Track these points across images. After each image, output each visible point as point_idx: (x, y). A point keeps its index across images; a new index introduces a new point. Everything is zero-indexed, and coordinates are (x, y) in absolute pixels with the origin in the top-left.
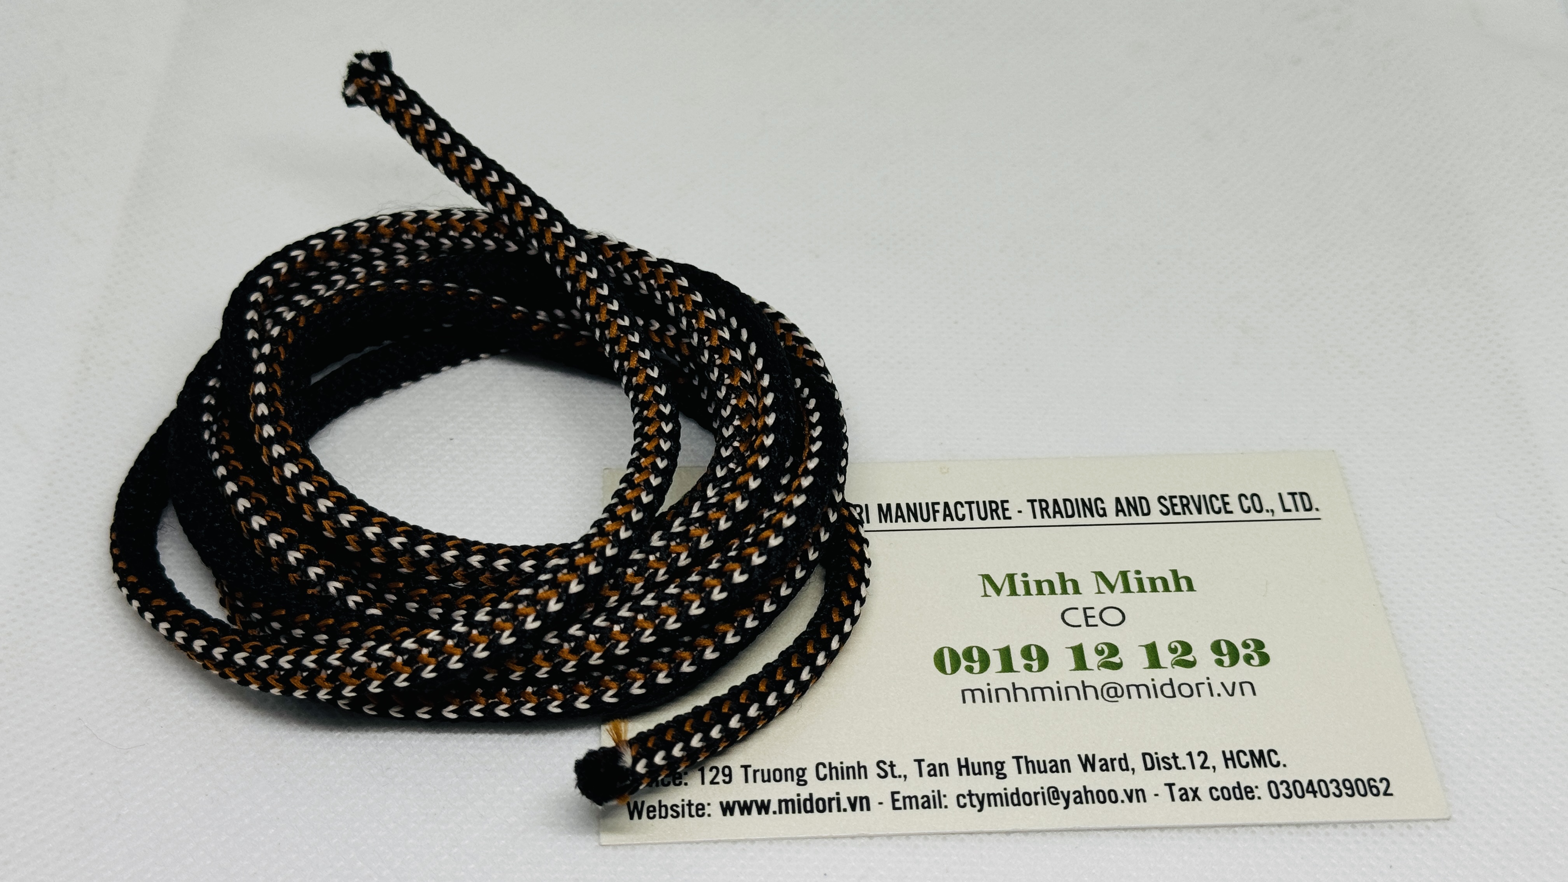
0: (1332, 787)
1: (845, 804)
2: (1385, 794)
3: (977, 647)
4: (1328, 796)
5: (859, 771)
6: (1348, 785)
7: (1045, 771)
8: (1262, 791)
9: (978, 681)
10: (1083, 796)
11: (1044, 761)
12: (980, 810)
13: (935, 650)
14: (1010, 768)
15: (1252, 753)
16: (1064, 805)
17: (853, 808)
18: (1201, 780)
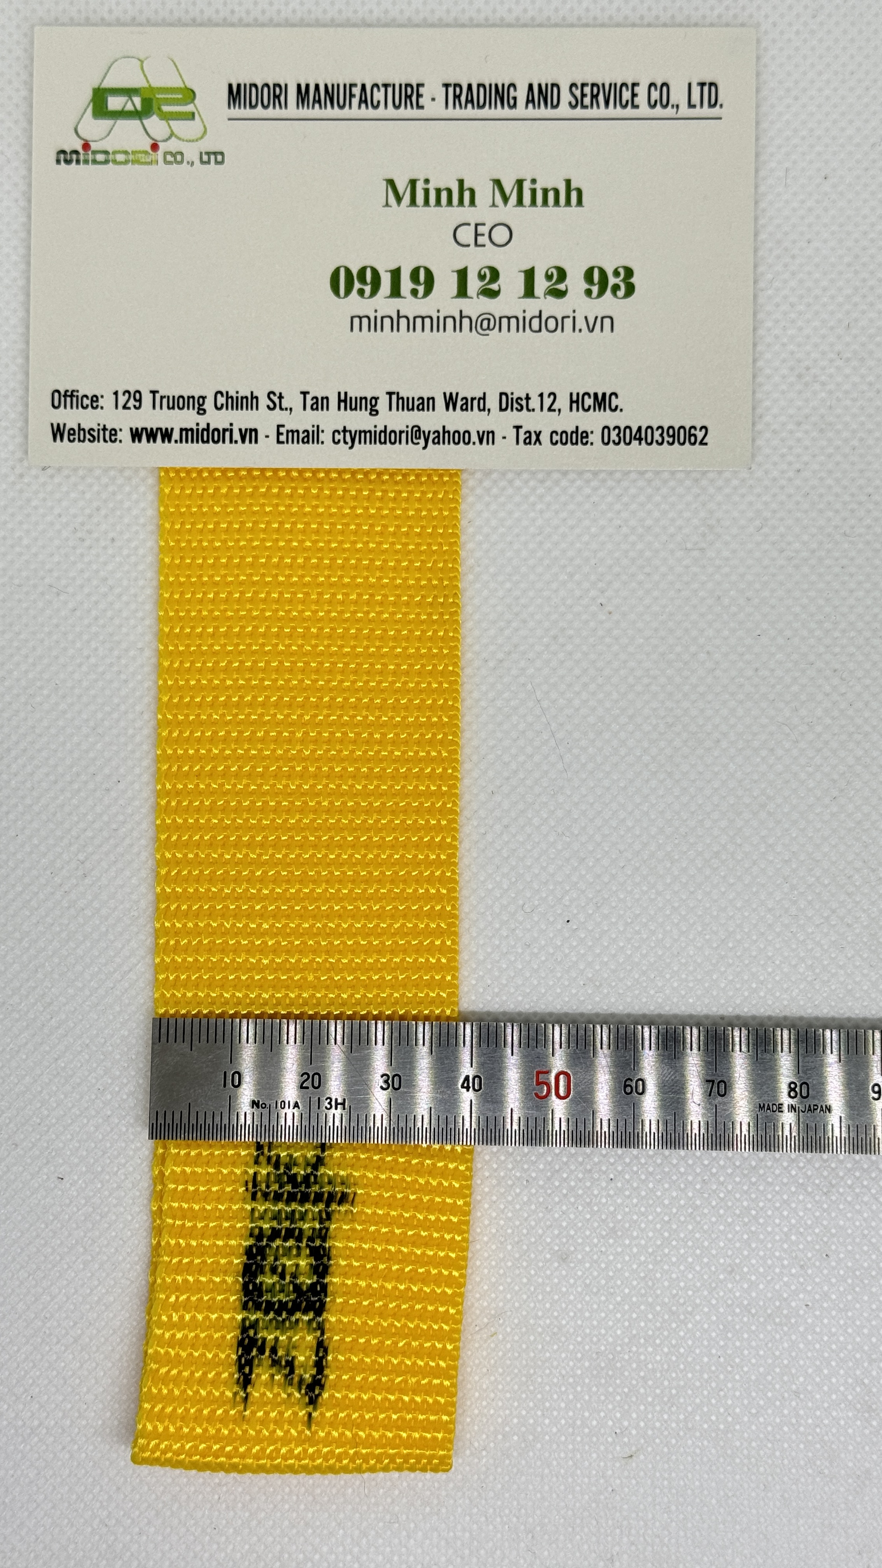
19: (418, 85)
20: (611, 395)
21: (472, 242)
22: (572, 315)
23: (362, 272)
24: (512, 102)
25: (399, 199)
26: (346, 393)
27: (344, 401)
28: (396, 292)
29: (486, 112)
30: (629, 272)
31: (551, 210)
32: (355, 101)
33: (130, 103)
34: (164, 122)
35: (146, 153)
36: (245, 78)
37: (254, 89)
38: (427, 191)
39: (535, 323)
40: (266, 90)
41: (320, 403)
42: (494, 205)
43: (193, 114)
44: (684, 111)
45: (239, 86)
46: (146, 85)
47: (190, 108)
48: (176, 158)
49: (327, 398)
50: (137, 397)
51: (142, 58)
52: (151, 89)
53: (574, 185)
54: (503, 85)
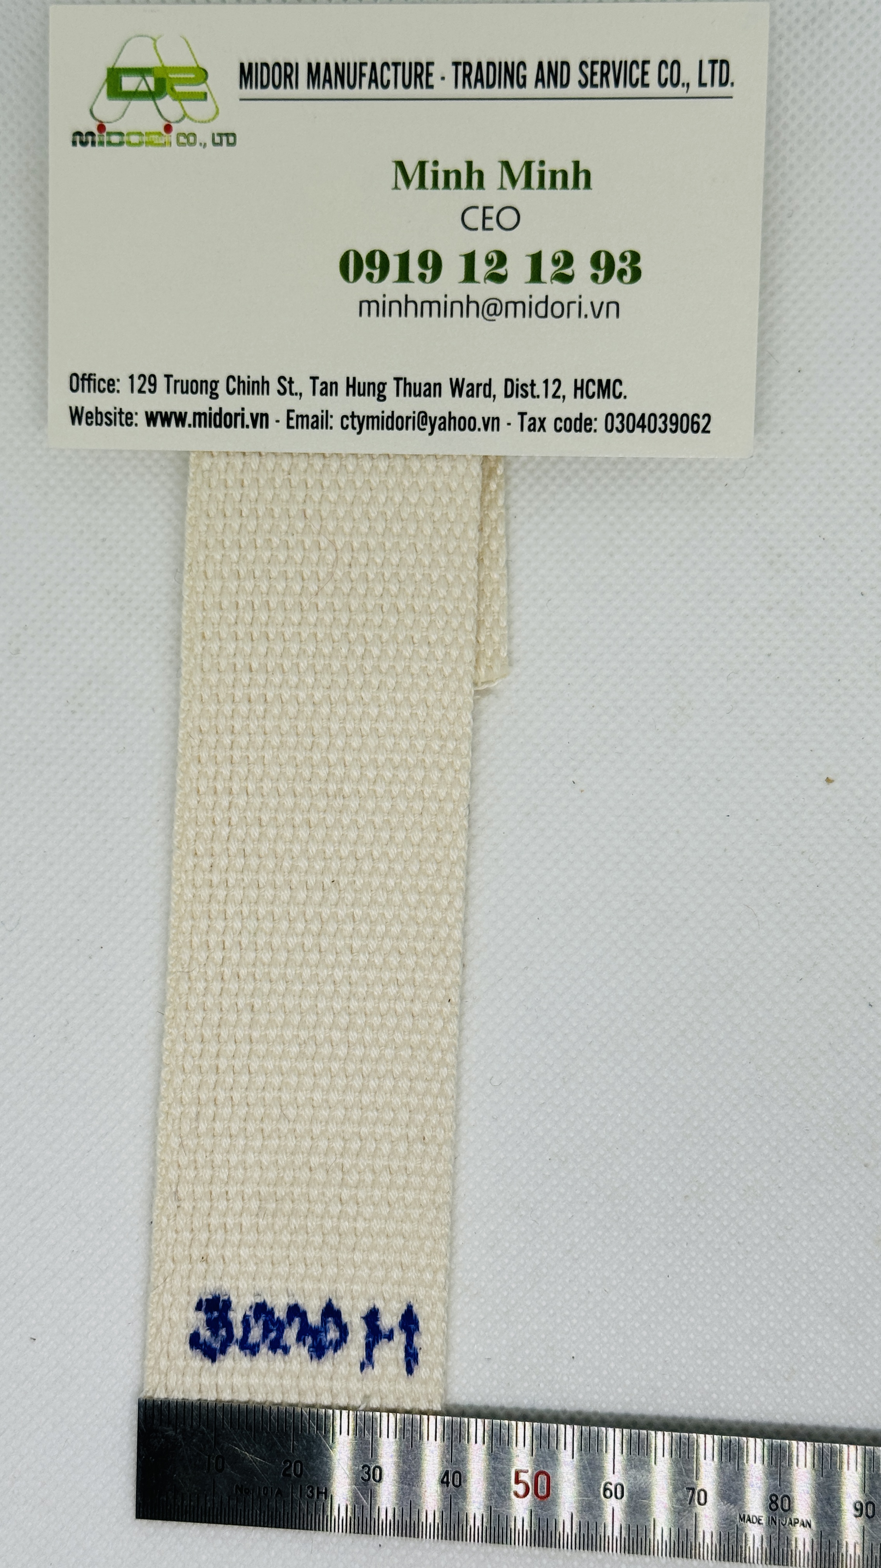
19: (429, 64)
20: (616, 381)
21: (480, 226)
22: (578, 300)
23: (371, 255)
24: (521, 81)
25: (408, 182)
26: (354, 379)
27: (353, 387)
28: (404, 276)
29: (495, 92)
30: (636, 257)
31: (559, 192)
32: (365, 80)
33: (143, 83)
34: (177, 103)
35: (160, 134)
36: (255, 57)
37: (265, 69)
38: (435, 173)
39: (542, 308)
40: (277, 69)
41: (328, 389)
42: (502, 187)
43: (205, 94)
44: (695, 89)
45: (250, 65)
46: (159, 65)
47: (202, 88)
48: (189, 139)
49: (336, 383)
50: (151, 380)
51: (155, 37)
52: (164, 68)
53: (582, 167)
54: (513, 63)
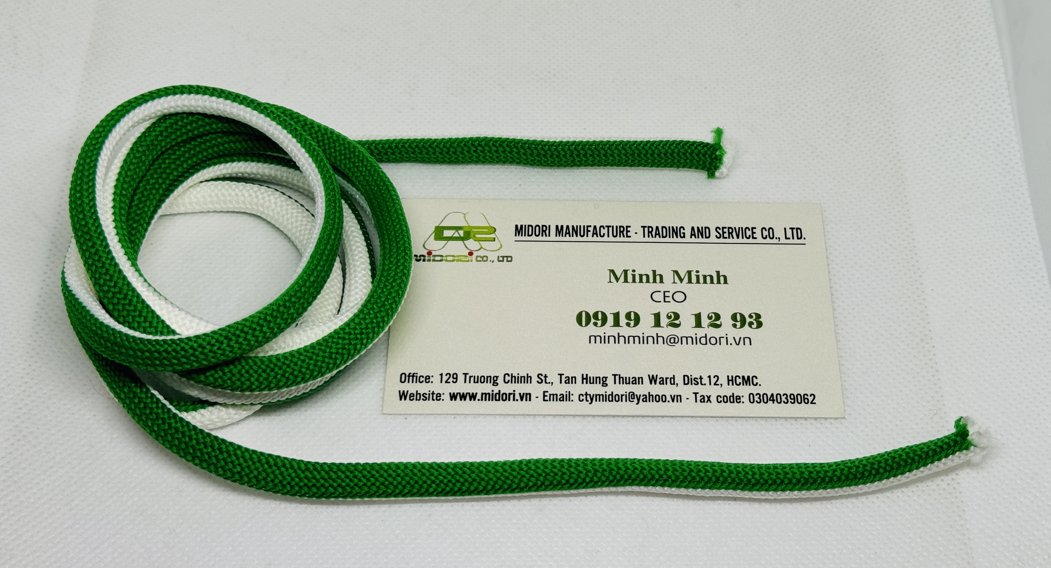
0: (784, 398)
1: (517, 397)
2: (812, 403)
3: (602, 312)
4: (780, 403)
5: (527, 379)
6: (792, 397)
7: (629, 383)
8: (745, 399)
9: (599, 331)
10: (648, 398)
11: (629, 378)
12: (590, 404)
13: (578, 312)
14: (610, 381)
15: (743, 377)
16: (637, 402)
17: (522, 400)
18: (713, 391)
